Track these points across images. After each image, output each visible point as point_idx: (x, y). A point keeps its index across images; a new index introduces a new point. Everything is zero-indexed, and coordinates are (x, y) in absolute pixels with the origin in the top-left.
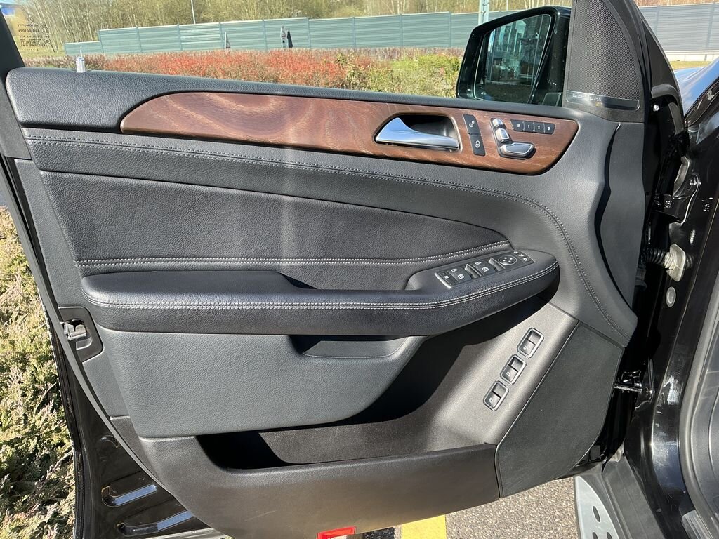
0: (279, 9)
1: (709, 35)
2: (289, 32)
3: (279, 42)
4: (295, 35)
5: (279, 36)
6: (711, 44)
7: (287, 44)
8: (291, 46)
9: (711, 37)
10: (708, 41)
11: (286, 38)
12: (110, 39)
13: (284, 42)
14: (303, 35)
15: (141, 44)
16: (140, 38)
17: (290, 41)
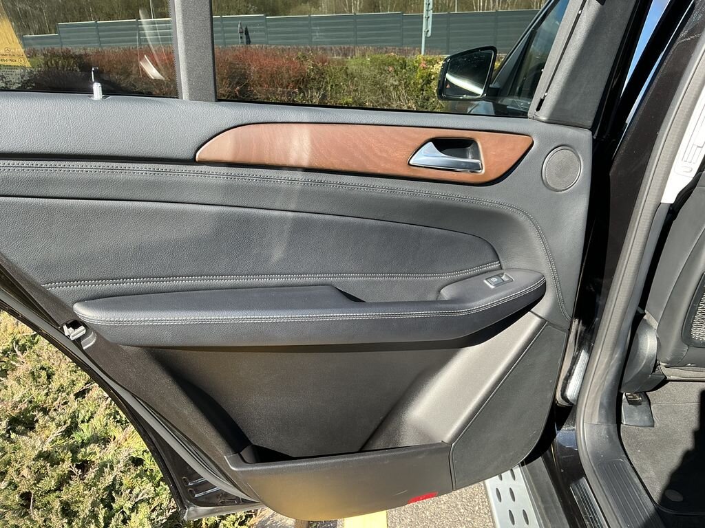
0: (236, 6)
2: (246, 28)
8: (249, 42)
11: (244, 34)
12: (68, 32)
14: (261, 31)
15: (100, 38)
16: (99, 31)
17: (248, 37)
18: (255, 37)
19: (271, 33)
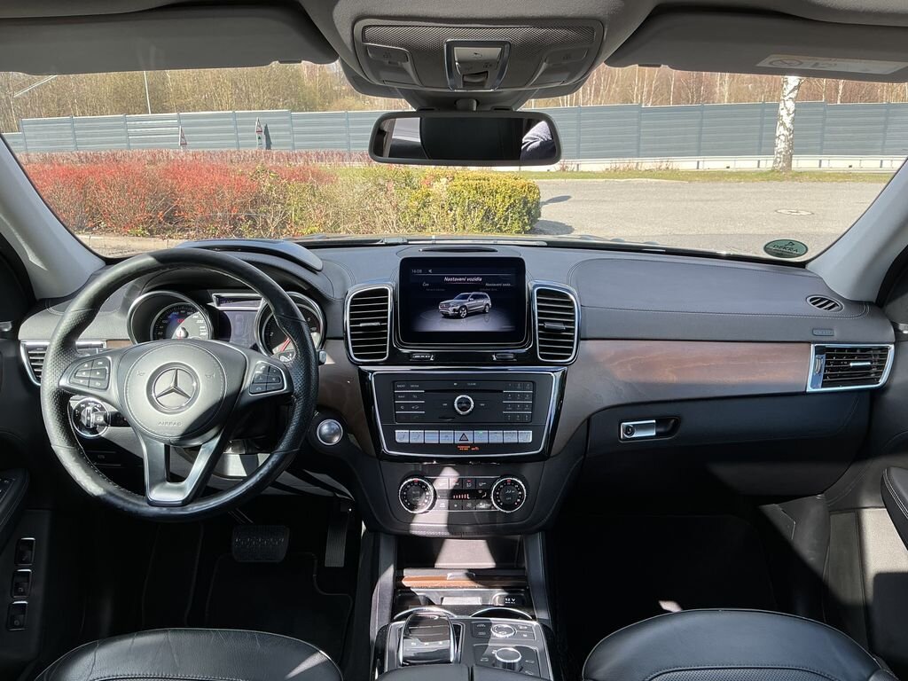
0: (259, 98)
1: (761, 138)
2: (266, 127)
3: (254, 138)
4: (274, 130)
5: (253, 131)
6: (763, 149)
7: (264, 141)
8: (269, 146)
9: (763, 141)
10: (760, 145)
11: (263, 133)
12: (35, 130)
13: (259, 138)
14: (285, 130)
15: (76, 137)
16: (74, 129)
17: (268, 138)
18: (277, 137)
19: (299, 133)
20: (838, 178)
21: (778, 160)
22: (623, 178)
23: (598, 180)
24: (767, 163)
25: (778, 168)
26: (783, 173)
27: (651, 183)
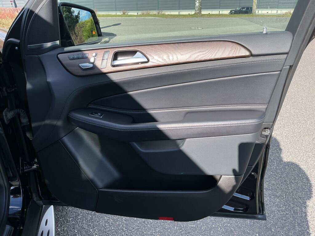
20: (217, 16)
21: (197, 10)
22: (143, 17)
23: (134, 17)
24: (193, 12)
25: (197, 13)
26: (198, 15)
27: (153, 18)
